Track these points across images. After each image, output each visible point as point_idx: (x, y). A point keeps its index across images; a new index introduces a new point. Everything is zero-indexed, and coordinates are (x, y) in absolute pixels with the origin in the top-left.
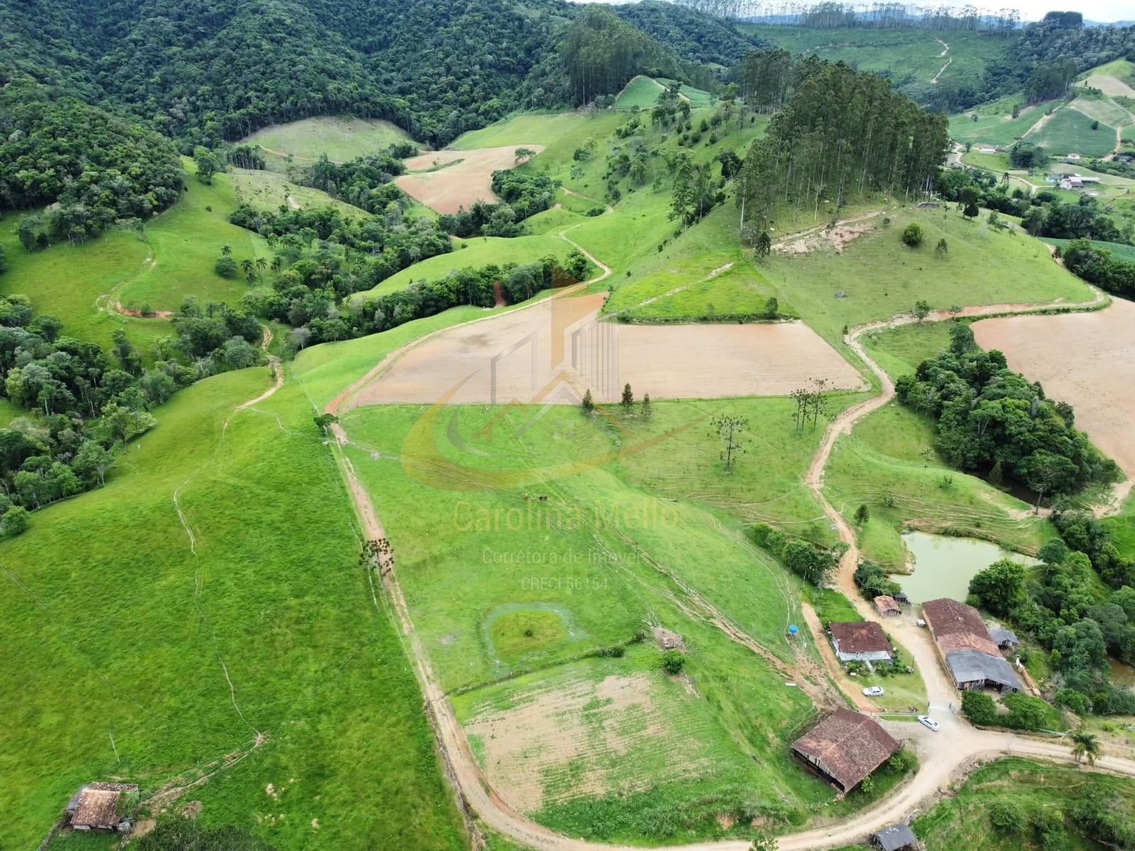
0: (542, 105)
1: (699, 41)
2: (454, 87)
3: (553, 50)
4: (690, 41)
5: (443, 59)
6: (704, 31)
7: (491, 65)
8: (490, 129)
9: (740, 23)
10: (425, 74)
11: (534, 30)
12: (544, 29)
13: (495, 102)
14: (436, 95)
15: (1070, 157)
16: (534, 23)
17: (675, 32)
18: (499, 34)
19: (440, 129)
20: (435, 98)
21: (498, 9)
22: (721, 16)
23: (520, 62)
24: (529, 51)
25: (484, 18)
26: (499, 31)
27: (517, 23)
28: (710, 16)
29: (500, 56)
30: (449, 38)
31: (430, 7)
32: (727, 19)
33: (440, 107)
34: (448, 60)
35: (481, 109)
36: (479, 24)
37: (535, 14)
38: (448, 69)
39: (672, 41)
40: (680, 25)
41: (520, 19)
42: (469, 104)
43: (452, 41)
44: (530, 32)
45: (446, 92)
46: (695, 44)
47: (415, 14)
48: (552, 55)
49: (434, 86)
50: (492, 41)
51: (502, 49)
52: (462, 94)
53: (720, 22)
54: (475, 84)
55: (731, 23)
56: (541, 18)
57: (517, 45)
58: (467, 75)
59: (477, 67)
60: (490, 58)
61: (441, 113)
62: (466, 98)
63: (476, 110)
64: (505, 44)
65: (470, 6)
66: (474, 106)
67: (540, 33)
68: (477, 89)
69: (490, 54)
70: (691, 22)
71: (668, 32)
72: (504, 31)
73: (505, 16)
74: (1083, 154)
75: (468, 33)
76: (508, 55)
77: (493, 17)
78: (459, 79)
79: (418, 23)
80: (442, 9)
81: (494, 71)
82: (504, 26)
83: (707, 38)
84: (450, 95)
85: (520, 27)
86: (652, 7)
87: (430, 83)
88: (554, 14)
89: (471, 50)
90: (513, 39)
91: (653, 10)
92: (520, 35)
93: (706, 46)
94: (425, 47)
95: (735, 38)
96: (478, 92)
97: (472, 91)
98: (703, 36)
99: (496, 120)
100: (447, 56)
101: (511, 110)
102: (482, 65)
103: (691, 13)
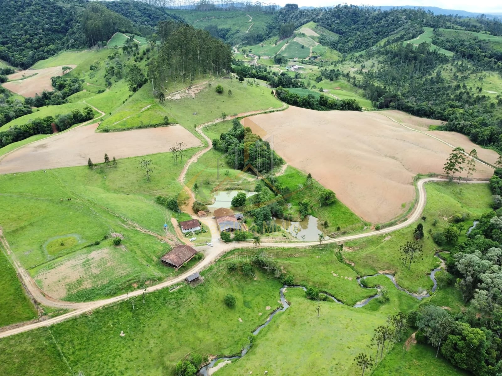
0: (75, 47)
1: (149, 16)
2: (30, 41)
3: (77, 22)
4: (145, 17)
5: (23, 27)
6: (151, 13)
7: (48, 30)
8: (51, 59)
9: (167, 9)
10: (14, 35)
11: (68, 13)
12: (73, 13)
13: (52, 46)
14: (21, 44)
15: (295, 59)
16: (68, 10)
17: (138, 13)
18: (51, 15)
19: (25, 60)
20: (20, 46)
21: (49, 4)
22: (159, 6)
23: (63, 28)
24: (67, 23)
25: (42, 8)
26: (51, 14)
27: (59, 10)
28: (153, 6)
29: (52, 25)
30: (25, 17)
31: (13, 2)
32: (162, 7)
33: (24, 50)
34: (25, 28)
35: (45, 50)
36: (39, 10)
37: (68, 6)
38: (26, 32)
39: (136, 17)
40: (140, 10)
41: (60, 8)
42: (39, 48)
43: (27, 19)
44: (66, 14)
45: (26, 43)
46: (148, 18)
47: (6, 6)
48: (77, 24)
49: (19, 40)
50: (47, 18)
51: (53, 22)
52: (35, 43)
53: (158, 9)
54: (41, 38)
55: (163, 9)
56: (71, 8)
57: (60, 20)
58: (36, 34)
59: (41, 31)
60: (47, 26)
61: (25, 52)
62: (37, 45)
63: (43, 51)
64: (54, 20)
65: (34, 2)
66: (41, 49)
67: (71, 14)
68: (42, 41)
69: (47, 24)
70: (145, 9)
71: (134, 13)
72: (53, 14)
73: (52, 7)
74: (299, 58)
75: (34, 15)
76: (56, 25)
77: (46, 7)
78: (32, 36)
79: (8, 10)
80: (19, 3)
81: (50, 32)
82: (53, 12)
83: (153, 16)
84: (28, 44)
85: (61, 12)
86: (126, 2)
87: (17, 39)
88: (77, 6)
89: (37, 23)
90: (58, 18)
91: (127, 4)
92: (61, 16)
93: (153, 19)
94: (13, 22)
95: (166, 15)
96: (43, 42)
97: (40, 42)
98: (151, 15)
99: (53, 55)
100: (25, 26)
101: (60, 50)
102: (44, 30)
103: (145, 5)
